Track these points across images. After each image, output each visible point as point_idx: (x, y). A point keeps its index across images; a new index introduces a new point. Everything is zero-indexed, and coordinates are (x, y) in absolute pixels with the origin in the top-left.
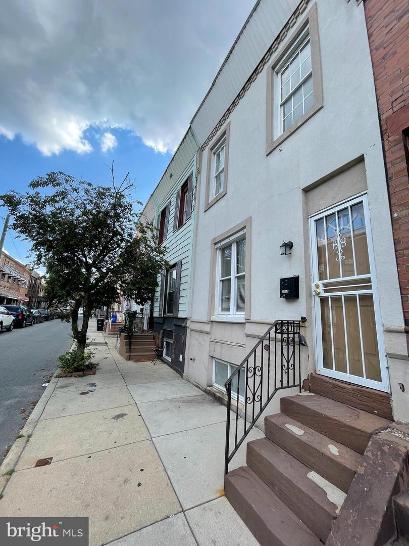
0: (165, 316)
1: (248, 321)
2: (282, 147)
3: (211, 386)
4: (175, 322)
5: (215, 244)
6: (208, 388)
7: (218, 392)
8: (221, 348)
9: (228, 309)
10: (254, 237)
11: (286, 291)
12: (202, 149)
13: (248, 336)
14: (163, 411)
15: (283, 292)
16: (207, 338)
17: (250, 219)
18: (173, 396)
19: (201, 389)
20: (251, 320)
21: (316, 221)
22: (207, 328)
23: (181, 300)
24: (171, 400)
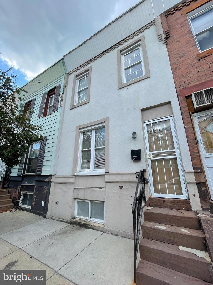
0: (24, 175)
1: (107, 173)
2: (128, 87)
3: (74, 218)
4: (36, 179)
5: (79, 129)
6: (72, 220)
7: (81, 221)
8: (85, 192)
9: (89, 168)
10: (111, 128)
11: (136, 156)
12: (69, 74)
13: (106, 182)
14: (50, 246)
15: (134, 157)
16: (71, 187)
17: (108, 119)
18: (49, 233)
19: (66, 222)
20: (110, 173)
21: (147, 125)
22: (72, 180)
23: (44, 163)
24: (50, 236)
